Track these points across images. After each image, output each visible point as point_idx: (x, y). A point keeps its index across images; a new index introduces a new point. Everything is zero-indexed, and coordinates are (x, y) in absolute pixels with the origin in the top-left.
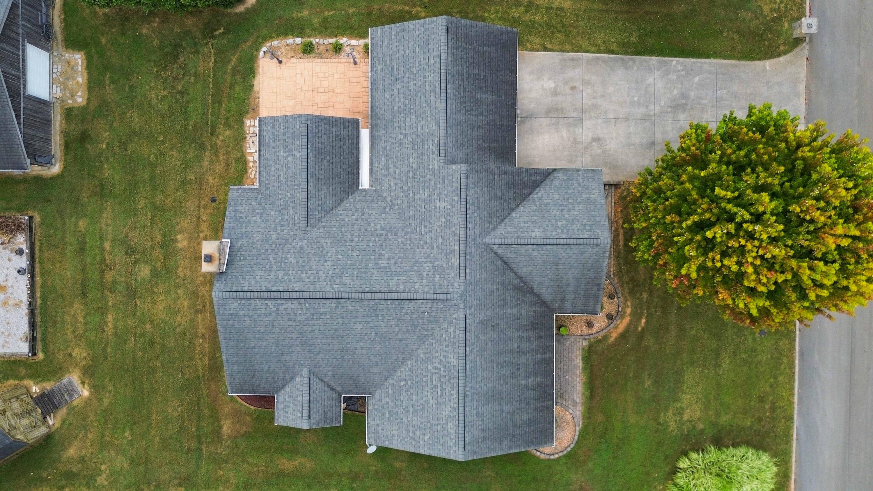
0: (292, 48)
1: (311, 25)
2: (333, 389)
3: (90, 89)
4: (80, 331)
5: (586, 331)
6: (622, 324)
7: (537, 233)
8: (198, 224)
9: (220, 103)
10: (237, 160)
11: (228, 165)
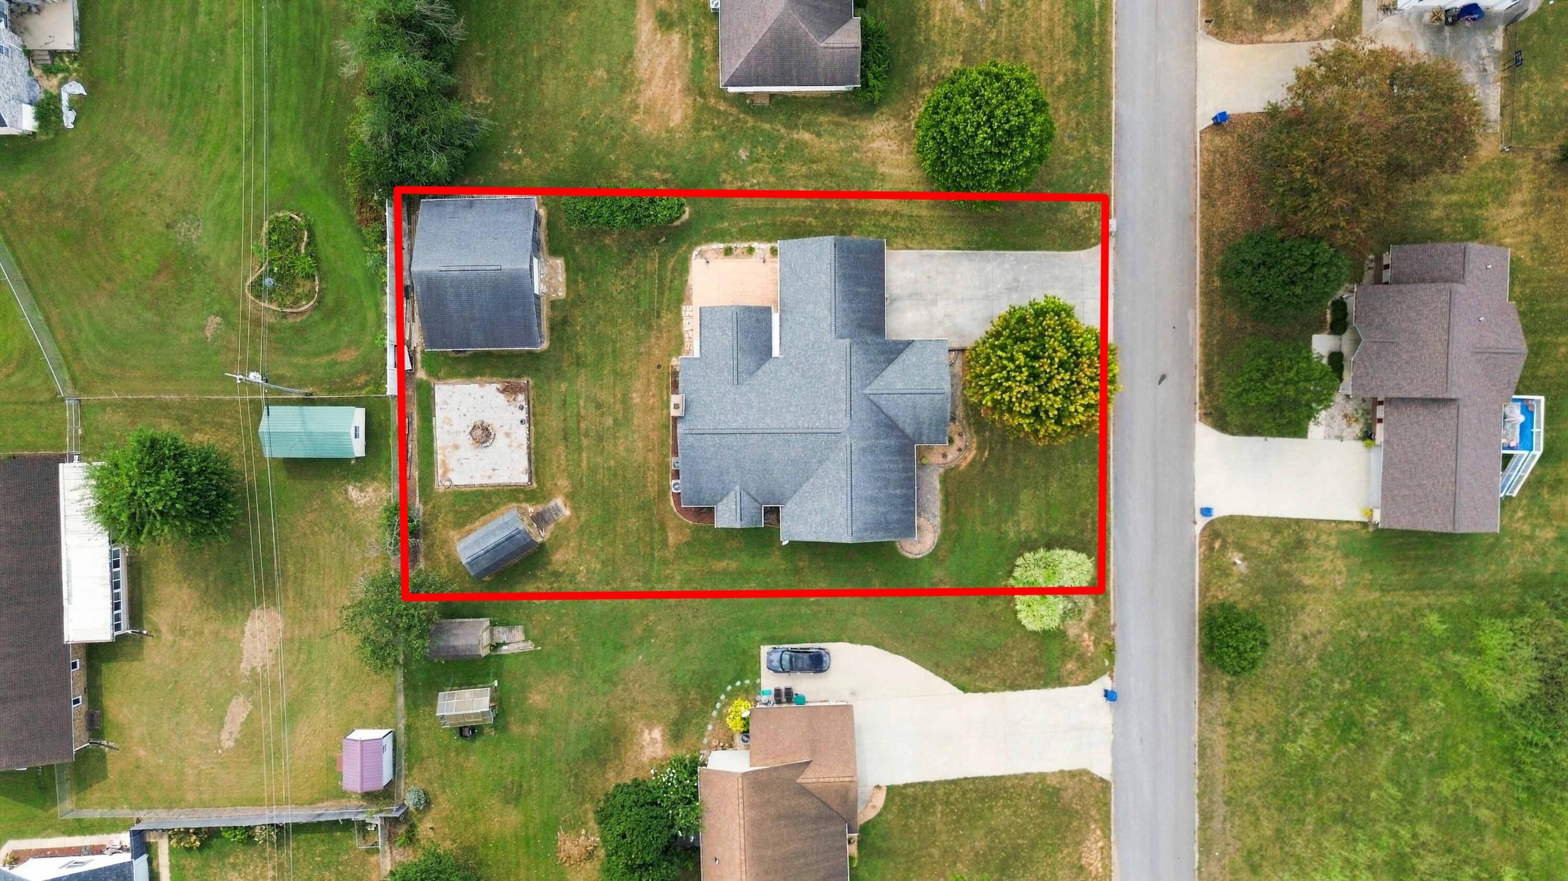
0: (716, 251)
1: (731, 233)
2: (756, 500)
3: (568, 286)
4: (563, 467)
5: (941, 460)
6: (971, 456)
7: (900, 386)
8: (648, 385)
9: (663, 294)
10: (677, 337)
11: (669, 340)
